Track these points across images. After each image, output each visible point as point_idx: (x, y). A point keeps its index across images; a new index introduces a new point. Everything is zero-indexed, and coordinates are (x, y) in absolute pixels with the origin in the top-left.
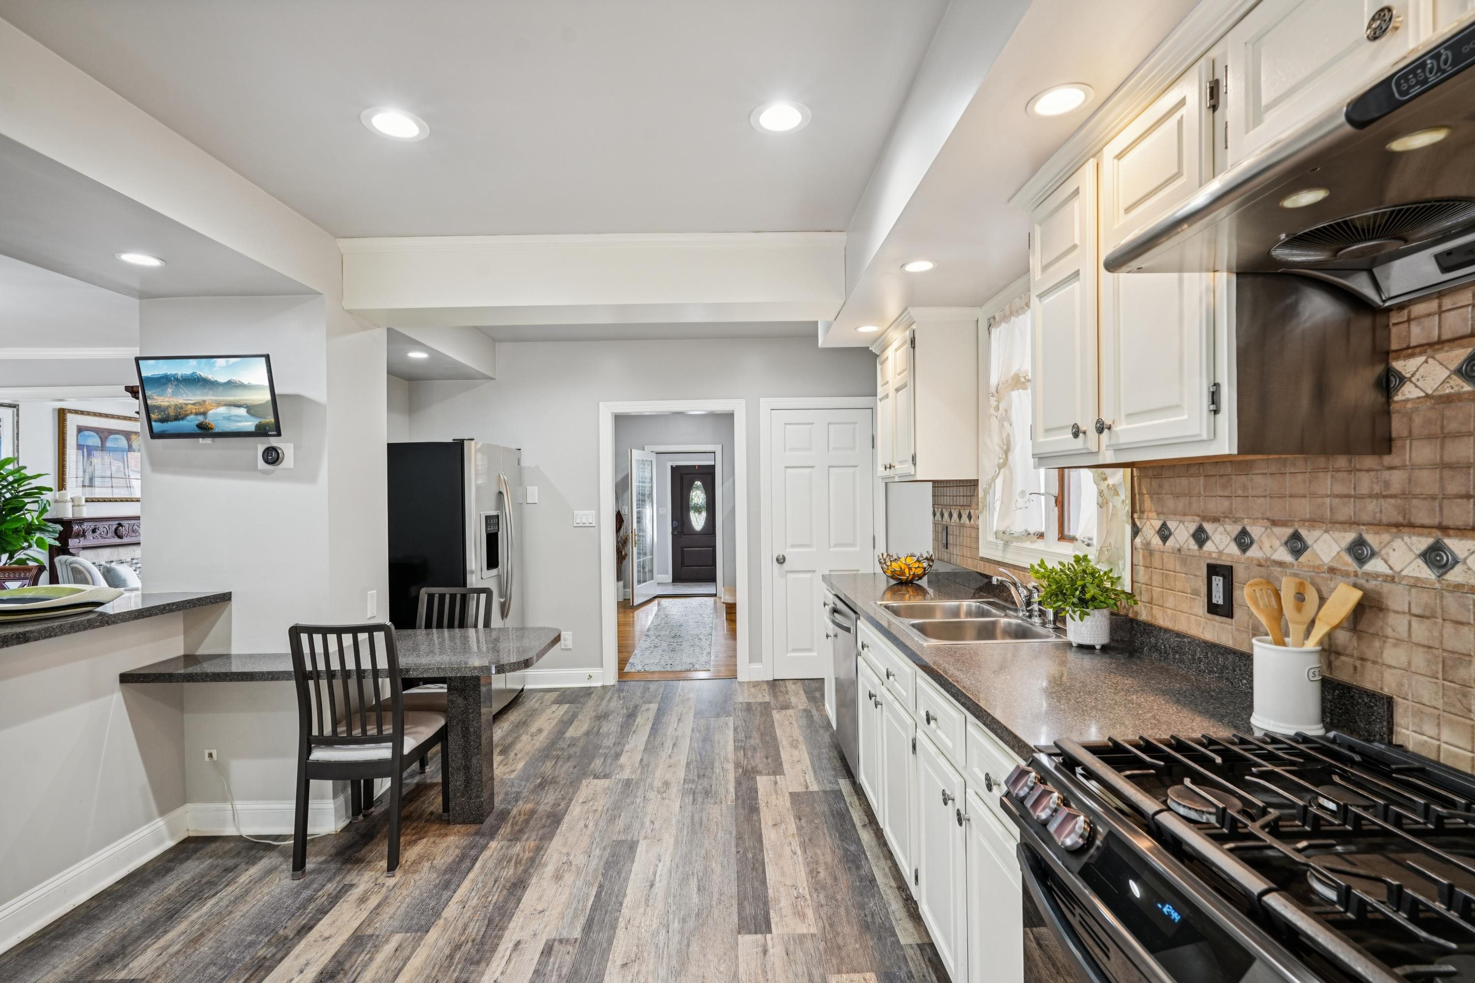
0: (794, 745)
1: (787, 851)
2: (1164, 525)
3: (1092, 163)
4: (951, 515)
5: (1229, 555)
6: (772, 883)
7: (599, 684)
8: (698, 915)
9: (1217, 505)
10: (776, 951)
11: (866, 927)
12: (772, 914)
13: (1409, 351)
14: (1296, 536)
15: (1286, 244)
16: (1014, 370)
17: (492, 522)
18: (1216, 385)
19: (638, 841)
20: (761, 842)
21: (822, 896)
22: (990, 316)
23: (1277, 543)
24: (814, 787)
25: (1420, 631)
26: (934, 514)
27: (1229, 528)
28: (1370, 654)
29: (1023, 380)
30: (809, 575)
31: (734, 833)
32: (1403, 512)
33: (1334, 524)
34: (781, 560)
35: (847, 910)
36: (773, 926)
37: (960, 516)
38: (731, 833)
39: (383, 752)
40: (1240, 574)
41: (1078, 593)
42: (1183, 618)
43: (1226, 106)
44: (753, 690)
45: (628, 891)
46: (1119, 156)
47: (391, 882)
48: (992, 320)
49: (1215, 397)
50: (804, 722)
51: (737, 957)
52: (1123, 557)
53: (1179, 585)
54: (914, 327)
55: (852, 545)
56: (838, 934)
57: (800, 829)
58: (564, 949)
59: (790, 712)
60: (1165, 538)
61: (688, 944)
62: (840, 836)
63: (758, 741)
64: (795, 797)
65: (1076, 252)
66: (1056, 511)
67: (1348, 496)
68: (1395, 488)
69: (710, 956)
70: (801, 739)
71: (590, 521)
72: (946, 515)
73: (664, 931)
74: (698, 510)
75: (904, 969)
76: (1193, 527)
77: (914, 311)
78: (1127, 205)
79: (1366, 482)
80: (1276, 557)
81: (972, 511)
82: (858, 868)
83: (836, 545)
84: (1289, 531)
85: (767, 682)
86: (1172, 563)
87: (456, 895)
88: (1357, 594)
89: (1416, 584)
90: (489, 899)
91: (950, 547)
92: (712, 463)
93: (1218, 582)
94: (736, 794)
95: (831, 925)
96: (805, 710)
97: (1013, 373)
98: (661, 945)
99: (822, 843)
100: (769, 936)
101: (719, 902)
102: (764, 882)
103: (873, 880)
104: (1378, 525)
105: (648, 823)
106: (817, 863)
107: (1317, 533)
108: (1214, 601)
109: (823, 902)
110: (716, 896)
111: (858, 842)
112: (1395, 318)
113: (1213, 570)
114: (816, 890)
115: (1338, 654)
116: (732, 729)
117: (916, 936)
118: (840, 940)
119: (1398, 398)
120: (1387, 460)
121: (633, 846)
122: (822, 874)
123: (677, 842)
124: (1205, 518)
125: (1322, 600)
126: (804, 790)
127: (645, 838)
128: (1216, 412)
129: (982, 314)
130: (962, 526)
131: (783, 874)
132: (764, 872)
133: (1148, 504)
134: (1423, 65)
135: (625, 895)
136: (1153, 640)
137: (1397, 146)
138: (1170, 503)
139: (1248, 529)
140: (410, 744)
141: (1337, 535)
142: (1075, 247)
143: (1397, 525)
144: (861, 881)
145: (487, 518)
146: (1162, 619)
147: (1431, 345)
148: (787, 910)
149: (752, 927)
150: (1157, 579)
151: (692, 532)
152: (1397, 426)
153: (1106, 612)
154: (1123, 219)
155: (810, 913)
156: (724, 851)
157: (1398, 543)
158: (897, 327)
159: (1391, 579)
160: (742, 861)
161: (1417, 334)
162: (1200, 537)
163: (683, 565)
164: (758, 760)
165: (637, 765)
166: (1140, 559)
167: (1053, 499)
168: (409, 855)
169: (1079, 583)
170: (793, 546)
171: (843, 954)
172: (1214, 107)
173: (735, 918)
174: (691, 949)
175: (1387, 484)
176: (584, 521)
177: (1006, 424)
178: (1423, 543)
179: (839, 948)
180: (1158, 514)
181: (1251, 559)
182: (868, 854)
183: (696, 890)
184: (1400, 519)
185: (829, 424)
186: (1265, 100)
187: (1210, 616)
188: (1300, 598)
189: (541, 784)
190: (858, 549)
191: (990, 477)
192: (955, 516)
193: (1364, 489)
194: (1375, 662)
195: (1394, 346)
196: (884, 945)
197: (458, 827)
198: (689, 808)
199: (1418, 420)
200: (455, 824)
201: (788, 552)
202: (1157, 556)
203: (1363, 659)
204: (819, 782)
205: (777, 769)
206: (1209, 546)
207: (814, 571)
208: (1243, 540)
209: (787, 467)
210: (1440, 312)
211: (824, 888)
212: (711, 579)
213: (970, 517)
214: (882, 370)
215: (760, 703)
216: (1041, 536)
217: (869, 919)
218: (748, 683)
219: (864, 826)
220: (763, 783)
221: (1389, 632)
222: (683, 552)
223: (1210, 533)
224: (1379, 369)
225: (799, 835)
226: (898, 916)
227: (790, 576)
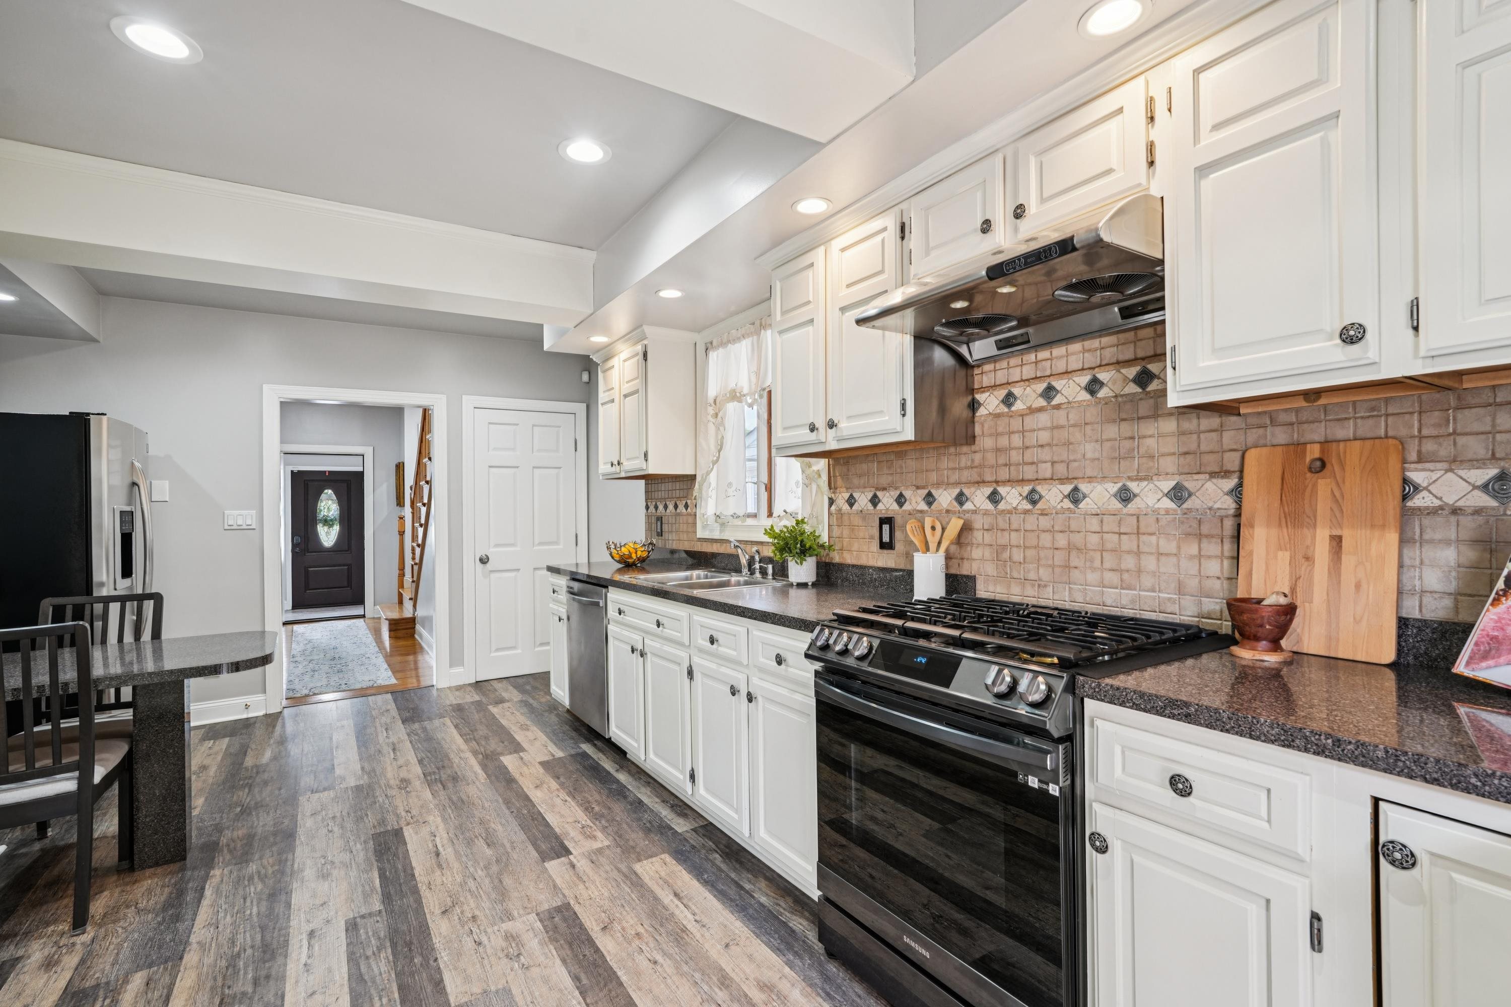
0: (525, 728)
1: (558, 801)
2: (851, 496)
3: (822, 248)
4: (666, 507)
5: (893, 510)
6: (556, 824)
7: (261, 713)
8: (497, 861)
9: (884, 480)
10: (582, 864)
11: (648, 831)
12: (566, 843)
13: (983, 389)
14: (929, 494)
15: (943, 325)
16: (732, 385)
17: (127, 518)
18: (904, 400)
19: (401, 829)
20: (531, 801)
21: (603, 822)
22: (708, 340)
23: (920, 499)
24: (560, 754)
25: (988, 538)
26: (647, 508)
27: (892, 493)
28: (966, 556)
29: (738, 394)
30: (512, 574)
31: (500, 800)
32: (980, 475)
33: (949, 485)
34: (484, 561)
35: (627, 824)
36: (571, 849)
37: (676, 507)
38: (497, 801)
39: (66, 784)
40: (898, 521)
41: (799, 546)
42: (864, 555)
43: (910, 240)
44: (457, 693)
45: (414, 864)
46: (843, 250)
47: (86, 938)
48: (709, 345)
49: (903, 406)
50: (525, 710)
51: (550, 876)
52: (823, 522)
53: (861, 535)
54: (645, 342)
55: (557, 543)
56: (628, 840)
57: (562, 785)
58: (370, 922)
59: (506, 705)
60: (851, 505)
61: (500, 881)
62: (600, 781)
63: (486, 731)
64: (546, 765)
65: (811, 306)
66: (764, 496)
67: (955, 469)
68: (977, 463)
69: (525, 882)
70: (529, 723)
71: (249, 522)
72: (661, 507)
73: (471, 880)
74: (327, 522)
75: (688, 845)
76: (870, 495)
77: (647, 329)
78: (848, 283)
79: (964, 461)
80: (919, 508)
81: (689, 502)
82: (625, 797)
83: (540, 544)
84: (926, 492)
85: (470, 684)
86: (857, 521)
87: (196, 922)
88: (961, 522)
89: (986, 513)
90: (248, 912)
91: (665, 535)
92: (360, 469)
93: (886, 527)
94: (486, 773)
95: (620, 836)
96: (521, 701)
97: (729, 389)
98: (474, 888)
99: (586, 789)
100: (571, 857)
101: (514, 848)
102: (547, 825)
103: (640, 802)
104: (970, 483)
105: (403, 814)
106: (589, 802)
107: (940, 491)
108: (884, 540)
109: (607, 825)
110: (508, 845)
111: (618, 782)
112: (977, 371)
113: (883, 521)
114: (597, 819)
115: (951, 558)
116: (453, 727)
117: (688, 824)
118: (631, 843)
119: (977, 414)
120: (973, 448)
121: (398, 833)
122: (597, 809)
123: (444, 820)
124: (878, 489)
125: (943, 529)
126: (551, 758)
127: (408, 824)
128: (904, 415)
129: (700, 339)
130: (679, 515)
131: (562, 816)
132: (544, 819)
133: (840, 482)
134: (1015, 261)
135: (412, 869)
136: (844, 574)
137: (1000, 290)
138: (856, 481)
139: (904, 493)
140: (99, 773)
141: (950, 491)
142: (809, 302)
143: (978, 483)
144: (631, 804)
145: (122, 513)
146: (849, 559)
147: (991, 387)
148: (579, 837)
149: (553, 855)
150: (846, 532)
151: (320, 548)
152: (978, 430)
153: (814, 558)
154: (845, 292)
155: (599, 834)
156: (498, 815)
157: (978, 492)
158: (627, 340)
159: (975, 512)
160: (518, 816)
161: (987, 380)
162: (875, 501)
163: (307, 587)
164: (494, 745)
165: (360, 772)
166: (834, 521)
167: (764, 487)
168: (98, 907)
169: (800, 539)
170: (497, 546)
171: (638, 850)
172: (903, 238)
173: (535, 854)
174: (505, 883)
175: (973, 461)
176: (240, 522)
177: (722, 428)
178: (988, 491)
179: (633, 848)
180: (847, 489)
181: (905, 511)
182: (629, 787)
183: (486, 847)
184: (979, 479)
185: (533, 426)
186: (932, 244)
187: (881, 551)
188: (933, 528)
189: (242, 812)
190: (561, 547)
191: (704, 472)
192: (671, 507)
193: (963, 464)
194: (968, 559)
195: (976, 386)
196: (667, 836)
197: (148, 872)
198: (442, 793)
199: (986, 426)
200: (143, 869)
201: (492, 552)
202: (845, 518)
203: (962, 559)
204: (562, 750)
205: (517, 748)
206: (880, 506)
207: (519, 570)
208: (901, 500)
209: (490, 467)
210: (995, 371)
211: (602, 816)
212: (359, 600)
213: (686, 506)
214: (605, 378)
215: (472, 703)
216: (755, 516)
217: (648, 825)
218: (450, 688)
219: (617, 771)
220: (509, 761)
221: (974, 541)
222: (307, 573)
223: (881, 497)
224: (970, 398)
225: (563, 789)
226: (669, 817)
227: (493, 575)
